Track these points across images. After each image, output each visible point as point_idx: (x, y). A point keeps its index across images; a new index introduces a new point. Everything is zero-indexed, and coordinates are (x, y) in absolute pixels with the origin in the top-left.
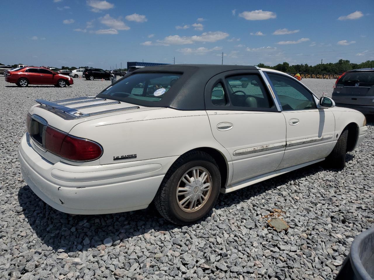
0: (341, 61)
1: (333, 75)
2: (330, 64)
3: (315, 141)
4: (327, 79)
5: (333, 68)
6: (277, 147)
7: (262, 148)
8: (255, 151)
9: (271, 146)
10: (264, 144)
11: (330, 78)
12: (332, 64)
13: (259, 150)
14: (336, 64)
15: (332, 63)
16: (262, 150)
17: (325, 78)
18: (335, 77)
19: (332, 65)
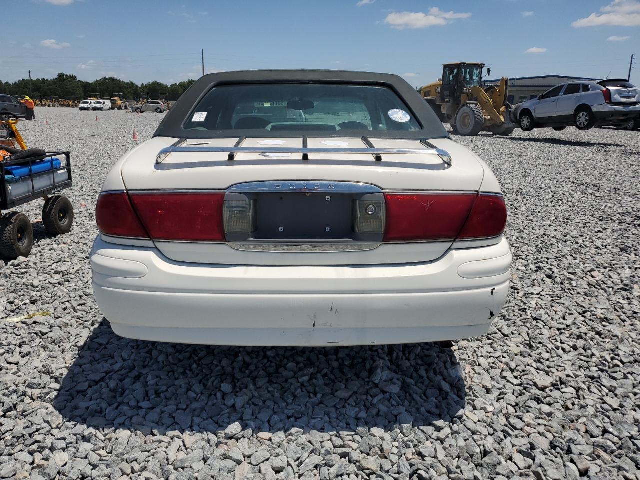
0: (61, 75)
1: (57, 100)
2: (43, 80)
4: (49, 106)
5: (52, 87)
11: (54, 106)
12: (47, 80)
14: (55, 81)
15: (46, 78)
17: (44, 106)
18: (62, 103)
19: (48, 82)
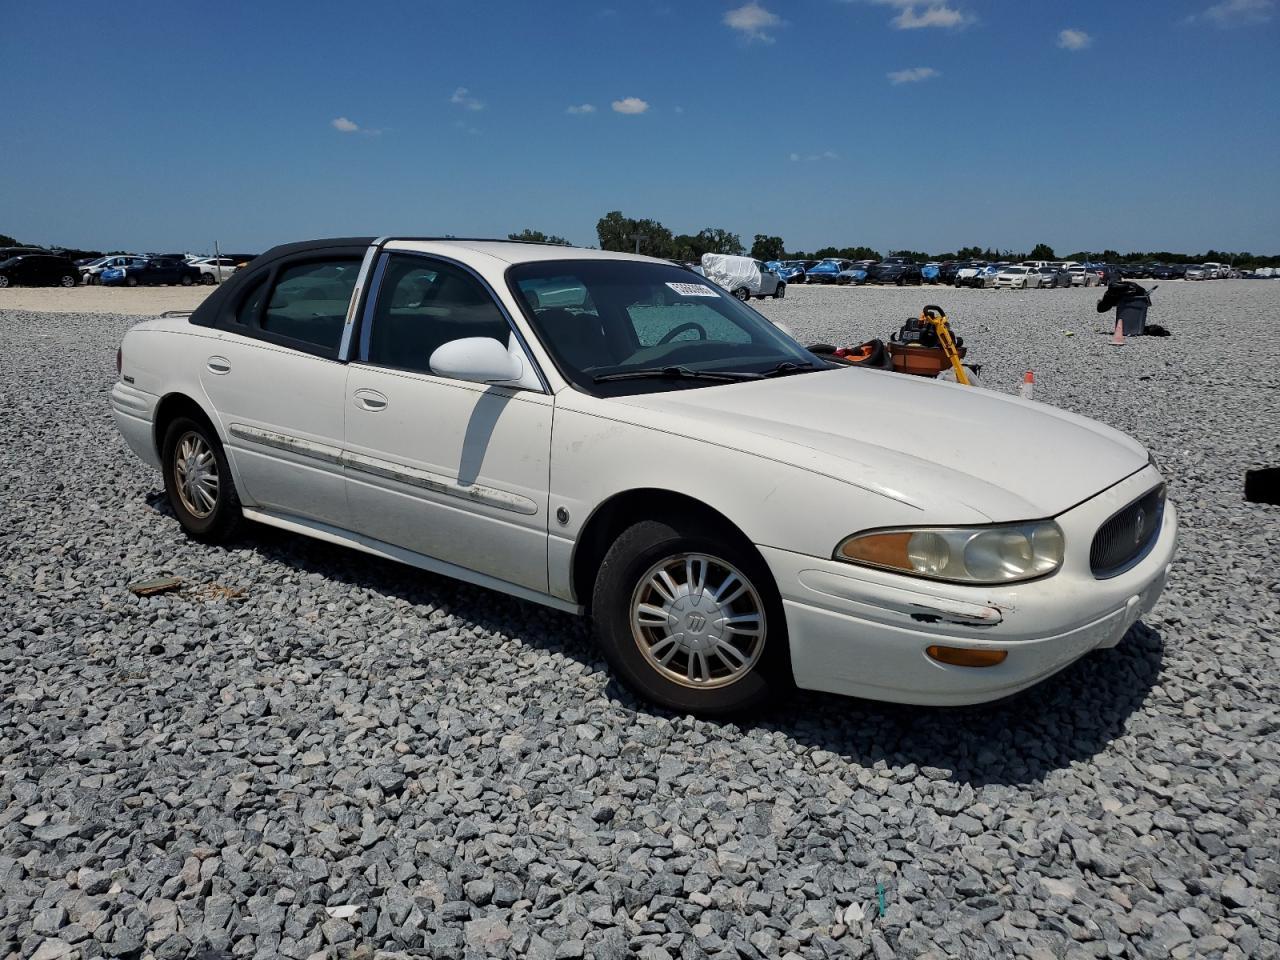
3: (444, 490)
6: (314, 452)
7: (279, 440)
8: (263, 441)
9: (301, 444)
10: (288, 432)
13: (274, 441)
16: (281, 446)
